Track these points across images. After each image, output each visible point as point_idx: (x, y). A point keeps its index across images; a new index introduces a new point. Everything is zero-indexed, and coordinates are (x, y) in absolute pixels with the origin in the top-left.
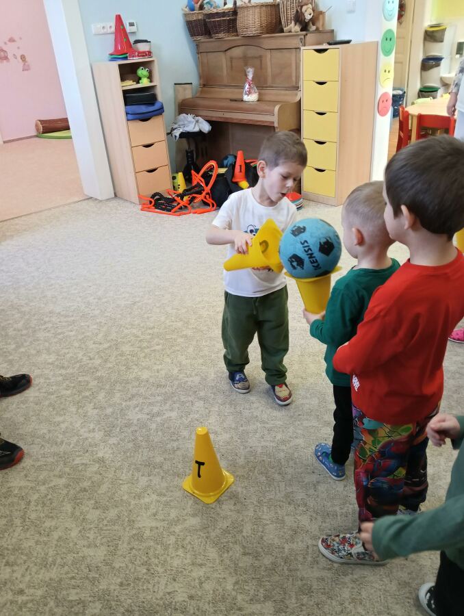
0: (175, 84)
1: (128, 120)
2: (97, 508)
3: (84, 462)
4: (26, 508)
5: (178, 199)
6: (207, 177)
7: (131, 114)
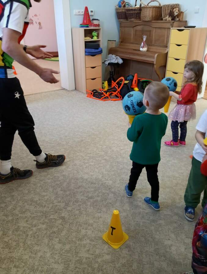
0: (108, 40)
1: (86, 55)
2: (60, 243)
3: (55, 218)
4: (25, 238)
5: (105, 93)
6: (119, 84)
7: (87, 52)
